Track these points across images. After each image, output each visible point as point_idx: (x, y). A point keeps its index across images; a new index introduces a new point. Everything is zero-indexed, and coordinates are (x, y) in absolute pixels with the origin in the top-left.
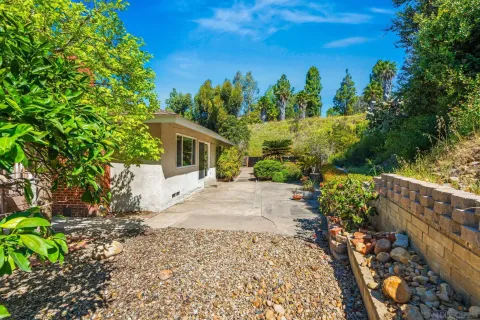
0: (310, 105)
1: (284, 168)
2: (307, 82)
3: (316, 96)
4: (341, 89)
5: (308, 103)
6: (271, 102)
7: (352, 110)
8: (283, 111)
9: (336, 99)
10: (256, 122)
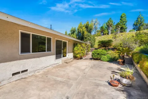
0: (122, 28)
1: (108, 54)
2: (120, 19)
3: (125, 24)
4: (137, 21)
5: (121, 27)
6: (105, 28)
7: (142, 29)
8: (110, 31)
9: (134, 25)
10: (99, 36)
